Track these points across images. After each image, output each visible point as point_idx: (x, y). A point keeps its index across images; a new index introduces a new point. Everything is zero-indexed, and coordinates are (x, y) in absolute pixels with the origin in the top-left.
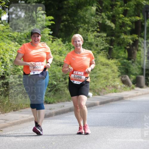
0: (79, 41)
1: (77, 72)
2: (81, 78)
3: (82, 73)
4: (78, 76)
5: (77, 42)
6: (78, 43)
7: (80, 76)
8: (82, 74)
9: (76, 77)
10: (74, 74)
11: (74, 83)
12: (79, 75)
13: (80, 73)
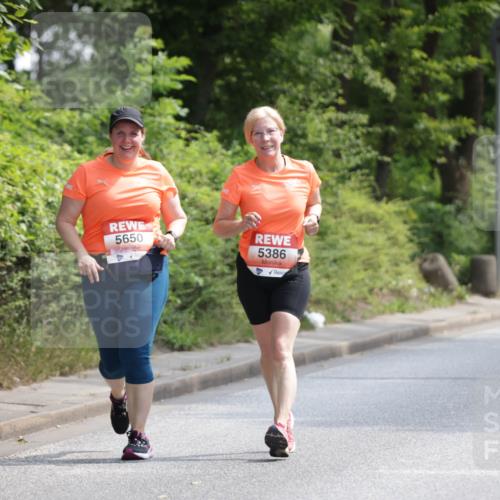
0: (270, 131)
1: (266, 236)
2: (283, 255)
3: (287, 240)
4: (272, 249)
5: (262, 134)
6: (267, 137)
7: (280, 249)
8: (285, 244)
9: (266, 253)
10: (259, 245)
11: (262, 274)
12: (277, 246)
13: (277, 240)
